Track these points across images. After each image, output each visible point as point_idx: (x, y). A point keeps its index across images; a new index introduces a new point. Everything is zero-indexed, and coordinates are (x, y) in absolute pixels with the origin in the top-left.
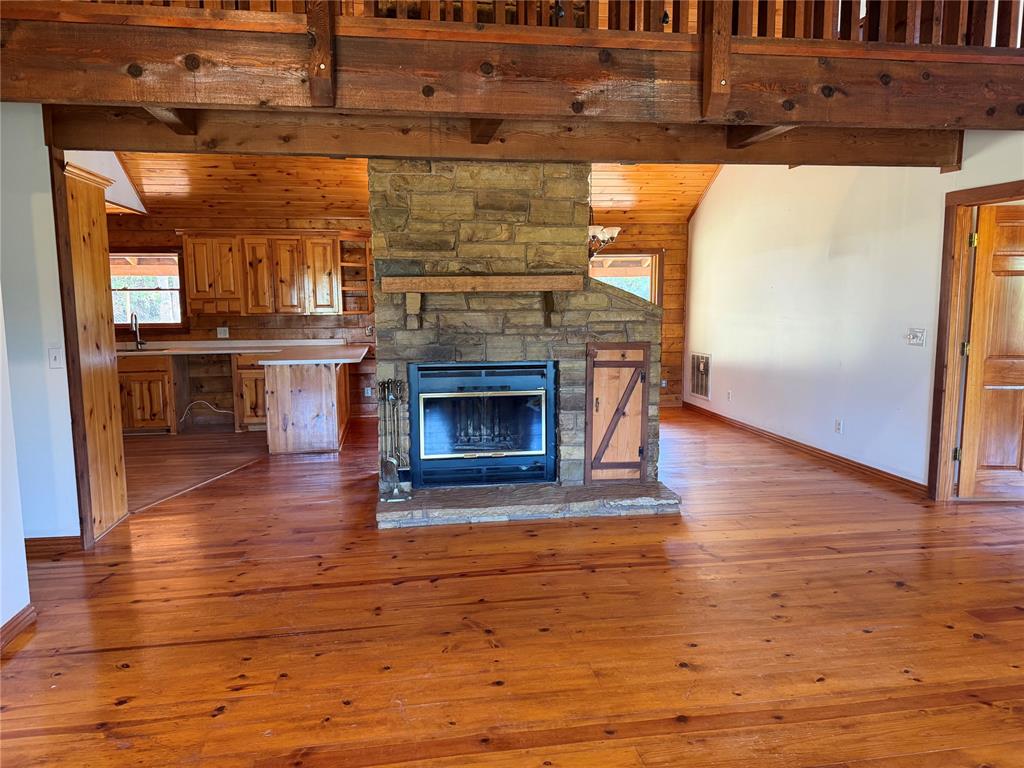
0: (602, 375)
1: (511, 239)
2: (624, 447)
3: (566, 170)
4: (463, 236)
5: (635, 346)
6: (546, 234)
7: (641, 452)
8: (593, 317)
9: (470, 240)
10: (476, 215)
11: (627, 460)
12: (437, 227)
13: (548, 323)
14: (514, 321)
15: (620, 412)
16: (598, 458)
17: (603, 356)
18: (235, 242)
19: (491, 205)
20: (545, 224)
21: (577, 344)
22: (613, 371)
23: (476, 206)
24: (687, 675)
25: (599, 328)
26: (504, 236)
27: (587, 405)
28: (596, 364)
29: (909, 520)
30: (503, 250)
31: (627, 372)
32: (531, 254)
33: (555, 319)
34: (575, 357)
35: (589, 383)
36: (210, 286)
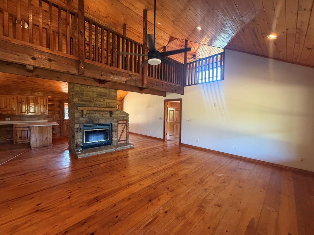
0: (120, 125)
1: (104, 101)
2: (123, 138)
3: (113, 90)
4: (94, 100)
5: (125, 120)
6: (110, 101)
7: (126, 138)
8: (118, 115)
9: (96, 101)
10: (97, 96)
11: (124, 140)
12: (89, 98)
13: (111, 116)
14: (104, 116)
15: (123, 131)
16: (119, 140)
17: (120, 122)
18: (15, 97)
19: (100, 95)
20: (110, 99)
21: (115, 120)
22: (122, 124)
23: (97, 95)
24: (150, 168)
25: (119, 117)
26: (102, 100)
27: (117, 131)
28: (119, 123)
29: (161, 144)
30: (102, 103)
31: (124, 125)
32: (107, 104)
33: (112, 115)
34: (115, 122)
35: (117, 127)
36: (5, 107)
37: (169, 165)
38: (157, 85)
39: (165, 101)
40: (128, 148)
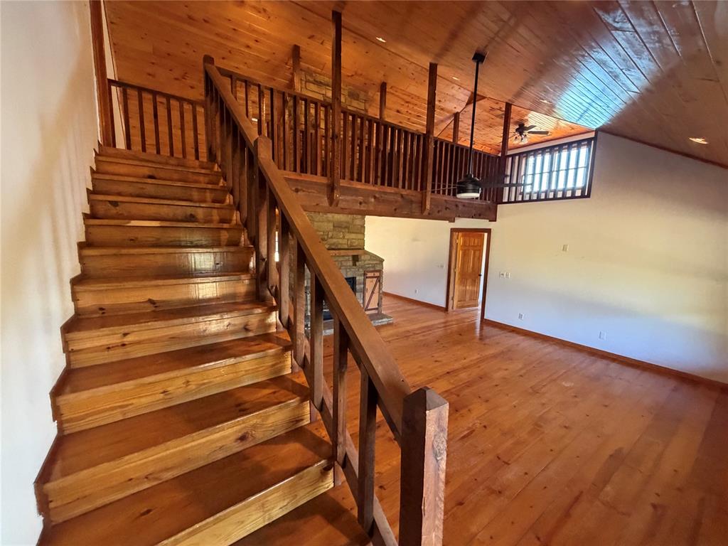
0: (368, 281)
1: (344, 237)
2: (373, 304)
3: (359, 216)
4: (329, 236)
5: (377, 271)
6: (353, 236)
7: (378, 304)
8: (366, 263)
9: (332, 238)
10: (333, 230)
11: (374, 307)
12: (322, 233)
13: (354, 264)
14: (345, 264)
15: (373, 292)
16: (367, 307)
17: (369, 275)
19: (338, 226)
20: (353, 233)
21: (361, 271)
22: (371, 279)
23: (334, 226)
24: (437, 364)
25: (367, 266)
26: (341, 237)
27: (364, 290)
28: (367, 277)
30: (341, 241)
31: (375, 279)
32: (349, 242)
33: (357, 264)
34: (361, 275)
35: (364, 284)
37: (471, 361)
38: (446, 208)
39: (453, 230)
40: (384, 323)
